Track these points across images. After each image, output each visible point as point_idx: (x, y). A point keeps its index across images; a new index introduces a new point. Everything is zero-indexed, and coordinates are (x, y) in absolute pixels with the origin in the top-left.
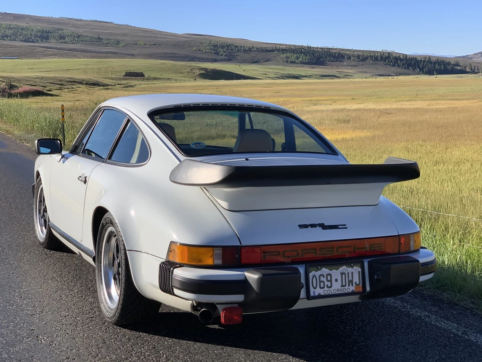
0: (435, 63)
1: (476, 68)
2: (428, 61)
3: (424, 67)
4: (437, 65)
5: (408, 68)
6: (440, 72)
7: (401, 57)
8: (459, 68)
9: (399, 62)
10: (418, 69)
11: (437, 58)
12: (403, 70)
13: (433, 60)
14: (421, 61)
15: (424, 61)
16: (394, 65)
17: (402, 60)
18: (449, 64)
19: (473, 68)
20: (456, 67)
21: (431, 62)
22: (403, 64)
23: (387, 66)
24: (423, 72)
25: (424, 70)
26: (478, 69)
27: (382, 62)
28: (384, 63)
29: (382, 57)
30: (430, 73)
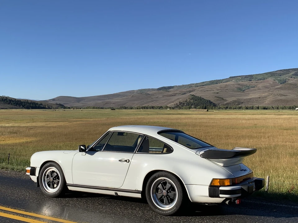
0: (30, 103)
1: (51, 106)
2: (27, 102)
3: (24, 105)
4: (31, 104)
5: (16, 105)
6: (33, 108)
7: (13, 100)
8: (42, 106)
9: (12, 102)
10: (22, 106)
11: (31, 101)
12: (14, 106)
13: (30, 102)
14: (23, 102)
15: (25, 102)
16: (9, 104)
17: (13, 101)
18: (37, 104)
19: (49, 106)
20: (41, 106)
21: (28, 103)
22: (14, 103)
23: (6, 104)
24: (24, 107)
25: (25, 107)
26: (51, 107)
27: (3, 102)
28: (4, 102)
29: (2, 99)
30: (28, 108)
